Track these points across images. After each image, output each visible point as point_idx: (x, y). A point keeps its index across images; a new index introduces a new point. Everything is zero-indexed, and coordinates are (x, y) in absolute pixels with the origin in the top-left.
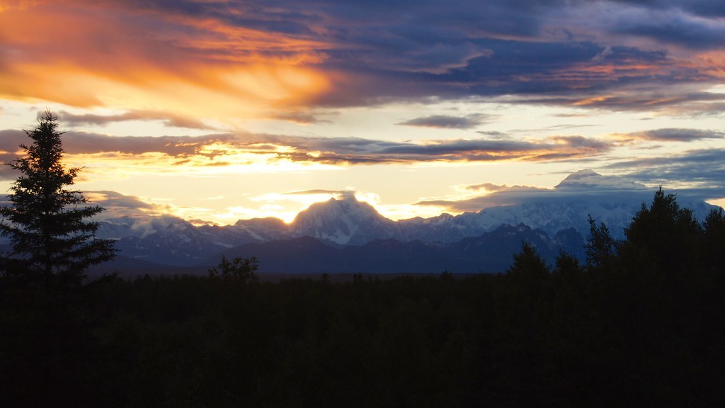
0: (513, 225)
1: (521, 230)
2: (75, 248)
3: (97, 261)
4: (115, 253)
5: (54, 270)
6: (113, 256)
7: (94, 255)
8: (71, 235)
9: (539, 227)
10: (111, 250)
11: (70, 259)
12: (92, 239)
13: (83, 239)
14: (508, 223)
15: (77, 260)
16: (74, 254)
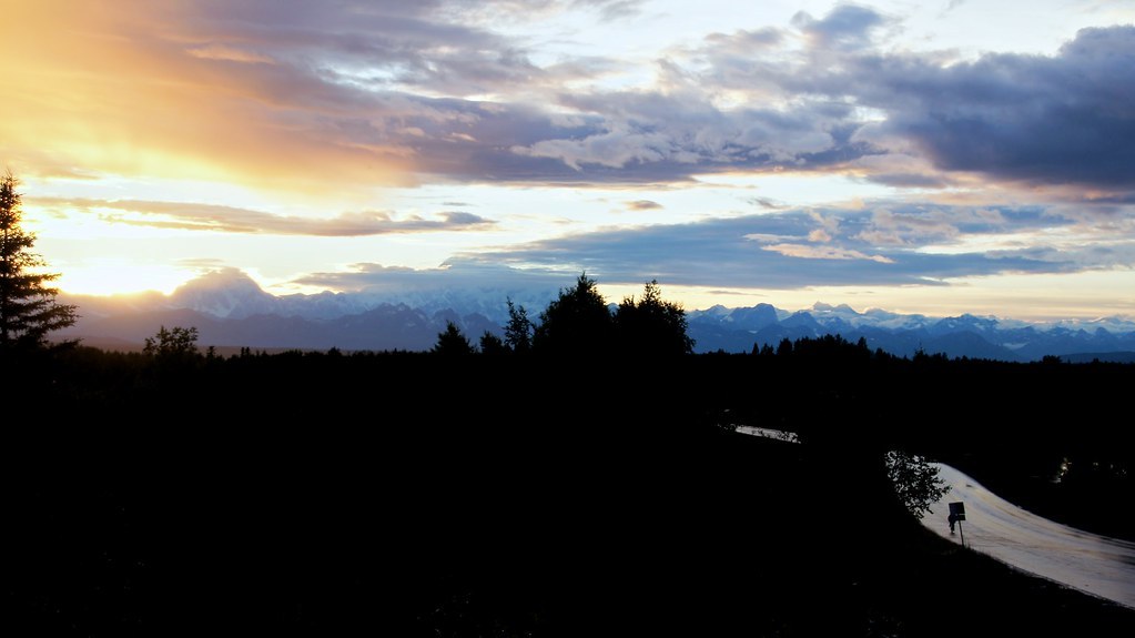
0: (393, 304)
2: (34, 313)
3: (54, 327)
4: (75, 318)
5: (12, 334)
6: (73, 321)
7: (53, 321)
8: (31, 299)
9: (419, 308)
10: (71, 316)
11: (29, 324)
12: (52, 304)
13: (44, 303)
15: (35, 325)
16: (33, 319)
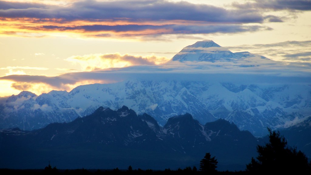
0: (113, 108)
1: (123, 115)
9: (147, 112)
14: (108, 106)
